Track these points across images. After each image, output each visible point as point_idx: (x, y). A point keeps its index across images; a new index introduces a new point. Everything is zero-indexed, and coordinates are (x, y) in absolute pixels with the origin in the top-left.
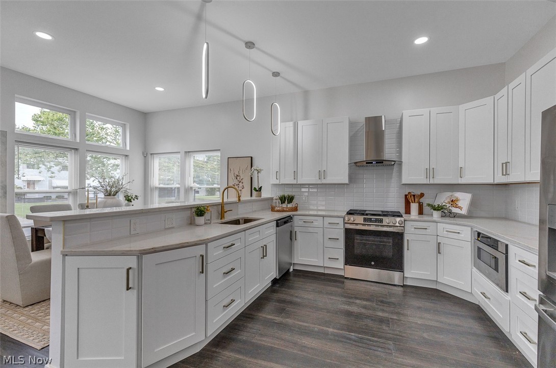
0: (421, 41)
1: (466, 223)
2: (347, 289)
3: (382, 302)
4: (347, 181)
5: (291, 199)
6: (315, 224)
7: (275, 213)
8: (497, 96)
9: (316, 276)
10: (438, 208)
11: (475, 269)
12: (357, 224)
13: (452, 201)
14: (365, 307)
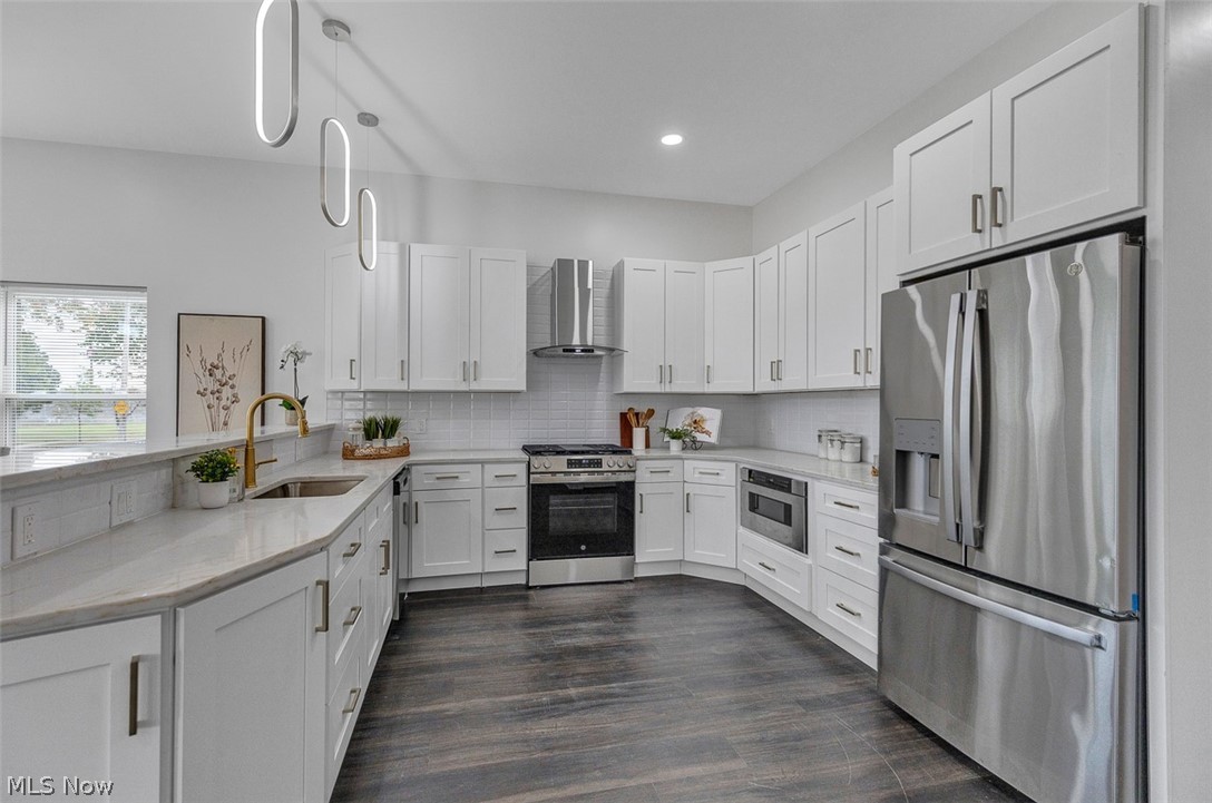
0: (672, 140)
1: (729, 457)
2: (547, 608)
3: (620, 615)
4: (523, 387)
5: (390, 428)
6: (464, 480)
7: (359, 462)
8: (760, 258)
9: (469, 597)
10: (676, 436)
11: (742, 530)
12: (554, 473)
13: (695, 422)
14: (599, 632)
